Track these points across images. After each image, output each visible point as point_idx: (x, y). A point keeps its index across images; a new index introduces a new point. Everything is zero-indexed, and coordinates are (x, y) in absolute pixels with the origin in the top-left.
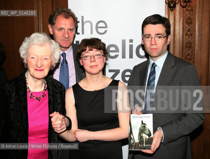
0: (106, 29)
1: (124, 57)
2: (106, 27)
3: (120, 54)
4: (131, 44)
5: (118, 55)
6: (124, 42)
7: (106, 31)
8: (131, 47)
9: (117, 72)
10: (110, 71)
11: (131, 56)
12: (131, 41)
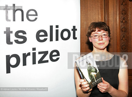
0: (36, 17)
1: (51, 40)
2: (36, 15)
3: (48, 37)
4: (57, 29)
5: (47, 39)
6: (51, 27)
7: (36, 19)
8: (57, 31)
9: (46, 53)
10: (40, 53)
11: (57, 39)
12: (57, 27)
